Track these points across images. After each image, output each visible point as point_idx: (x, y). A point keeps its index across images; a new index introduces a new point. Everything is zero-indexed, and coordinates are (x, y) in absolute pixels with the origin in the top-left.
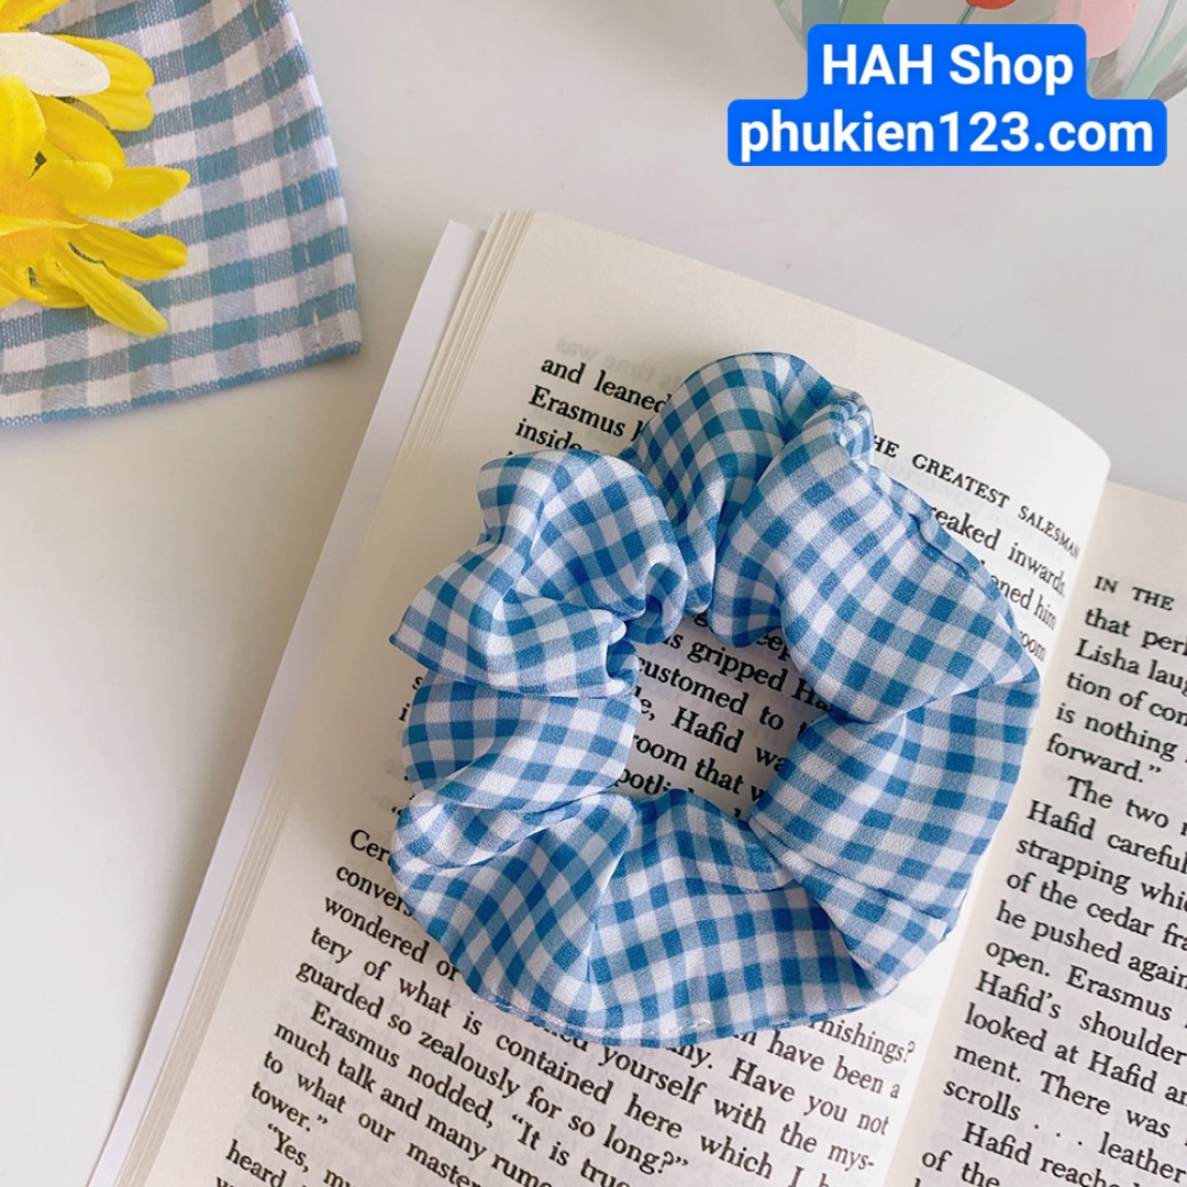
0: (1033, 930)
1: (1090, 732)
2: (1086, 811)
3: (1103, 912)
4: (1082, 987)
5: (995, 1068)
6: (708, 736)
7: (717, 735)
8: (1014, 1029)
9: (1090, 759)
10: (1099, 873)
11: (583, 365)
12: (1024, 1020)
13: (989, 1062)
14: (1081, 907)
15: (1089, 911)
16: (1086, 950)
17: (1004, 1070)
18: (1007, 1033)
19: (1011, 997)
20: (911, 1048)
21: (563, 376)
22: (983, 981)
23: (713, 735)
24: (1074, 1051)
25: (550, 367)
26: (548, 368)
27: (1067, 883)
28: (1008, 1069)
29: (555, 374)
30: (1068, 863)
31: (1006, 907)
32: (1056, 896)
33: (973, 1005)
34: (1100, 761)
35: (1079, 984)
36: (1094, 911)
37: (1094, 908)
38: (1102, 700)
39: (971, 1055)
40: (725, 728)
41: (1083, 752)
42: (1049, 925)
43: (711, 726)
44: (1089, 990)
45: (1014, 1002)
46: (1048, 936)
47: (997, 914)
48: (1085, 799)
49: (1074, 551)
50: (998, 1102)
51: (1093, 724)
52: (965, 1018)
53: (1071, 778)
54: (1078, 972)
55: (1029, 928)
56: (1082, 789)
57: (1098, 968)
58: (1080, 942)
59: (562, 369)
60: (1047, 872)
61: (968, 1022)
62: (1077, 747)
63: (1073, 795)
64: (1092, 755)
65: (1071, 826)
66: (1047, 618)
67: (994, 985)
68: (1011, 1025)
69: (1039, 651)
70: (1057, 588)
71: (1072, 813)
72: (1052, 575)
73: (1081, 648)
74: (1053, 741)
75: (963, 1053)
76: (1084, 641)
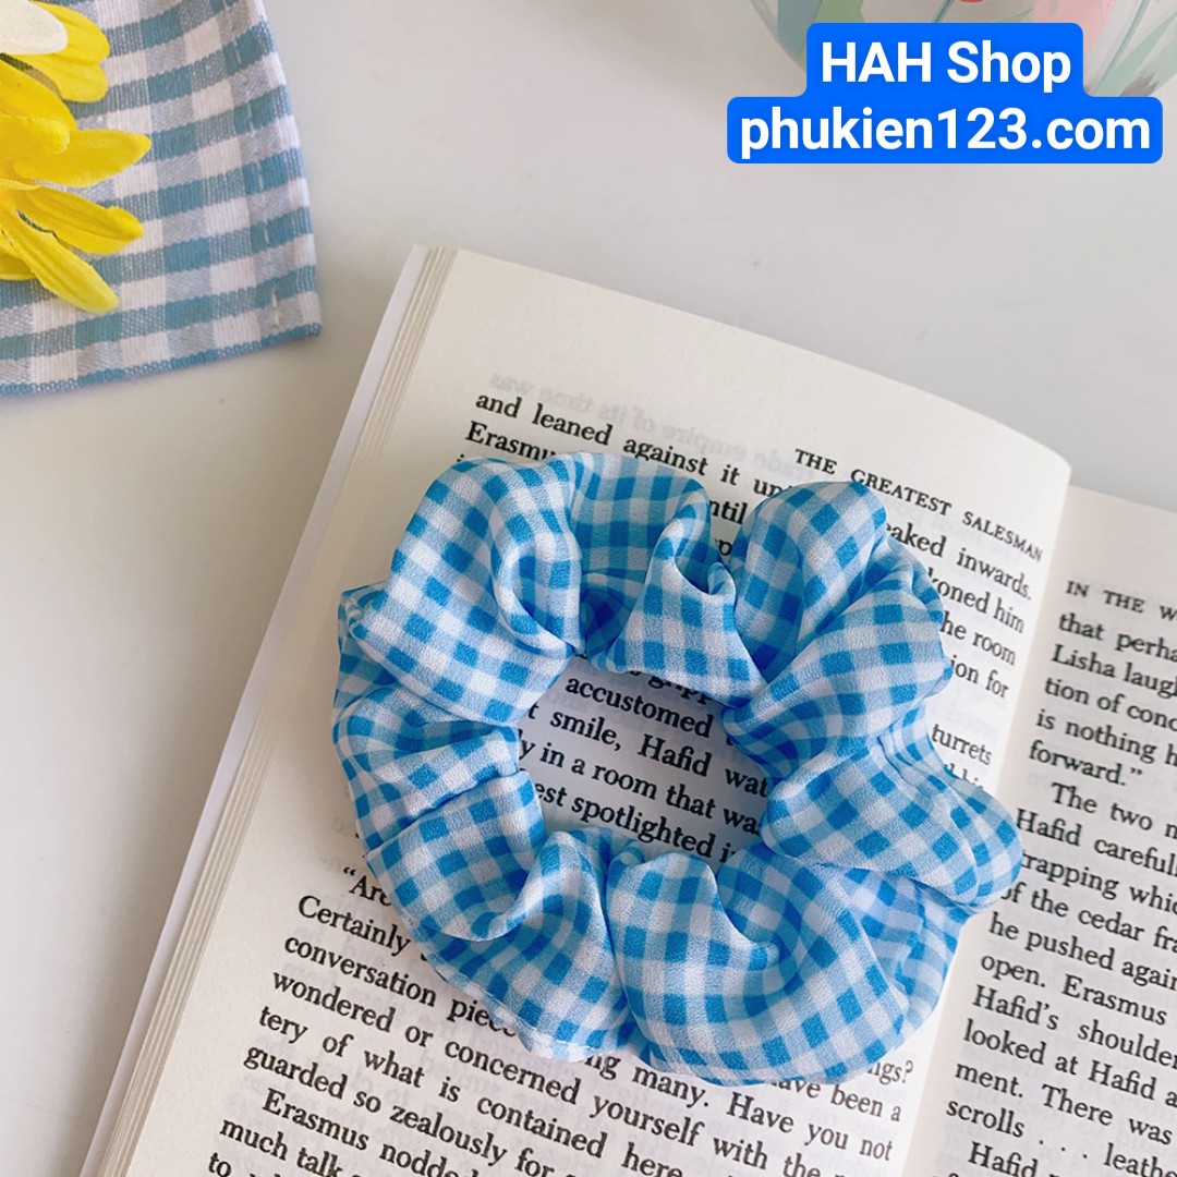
0: (1027, 940)
1: (1071, 737)
2: (1072, 817)
3: (1094, 919)
4: (1077, 996)
5: (997, 1084)
6: (676, 762)
7: (685, 760)
8: (1013, 1043)
9: (1073, 764)
10: (1088, 879)
11: (519, 400)
12: (1023, 1033)
13: (991, 1078)
14: (1073, 914)
15: (1080, 918)
16: (1080, 958)
17: (1005, 1086)
18: (1007, 1047)
19: (1009, 1011)
20: (909, 1067)
21: (499, 411)
22: (980, 995)
23: (680, 760)
24: (1074, 1062)
25: (485, 403)
26: (483, 403)
27: (1057, 891)
28: (1009, 1085)
30: (1057, 871)
31: (999, 919)
32: (1047, 904)
33: (971, 1021)
34: (1082, 767)
35: (1075, 993)
36: (1086, 918)
37: (1085, 915)
38: (1080, 705)
39: (972, 1073)
40: (692, 752)
41: (1065, 758)
42: (1042, 935)
43: (678, 752)
44: (1085, 999)
45: (1012, 1015)
46: (1042, 946)
47: (989, 927)
48: (1070, 805)
49: (1035, 554)
50: (1002, 1120)
51: (1074, 730)
52: (964, 1035)
53: (1055, 784)
54: (1073, 981)
55: (1023, 939)
56: (1066, 795)
57: (1092, 976)
58: (1073, 950)
59: (497, 405)
60: (1036, 881)
61: (967, 1039)
62: (1059, 753)
64: (1074, 760)
65: (1058, 833)
66: (1013, 622)
67: (991, 999)
68: (1010, 1039)
69: (1006, 655)
70: (1018, 591)
71: (1058, 820)
72: (1009, 577)
73: (1057, 653)
74: (1034, 748)
75: (964, 1071)
76: (1059, 647)
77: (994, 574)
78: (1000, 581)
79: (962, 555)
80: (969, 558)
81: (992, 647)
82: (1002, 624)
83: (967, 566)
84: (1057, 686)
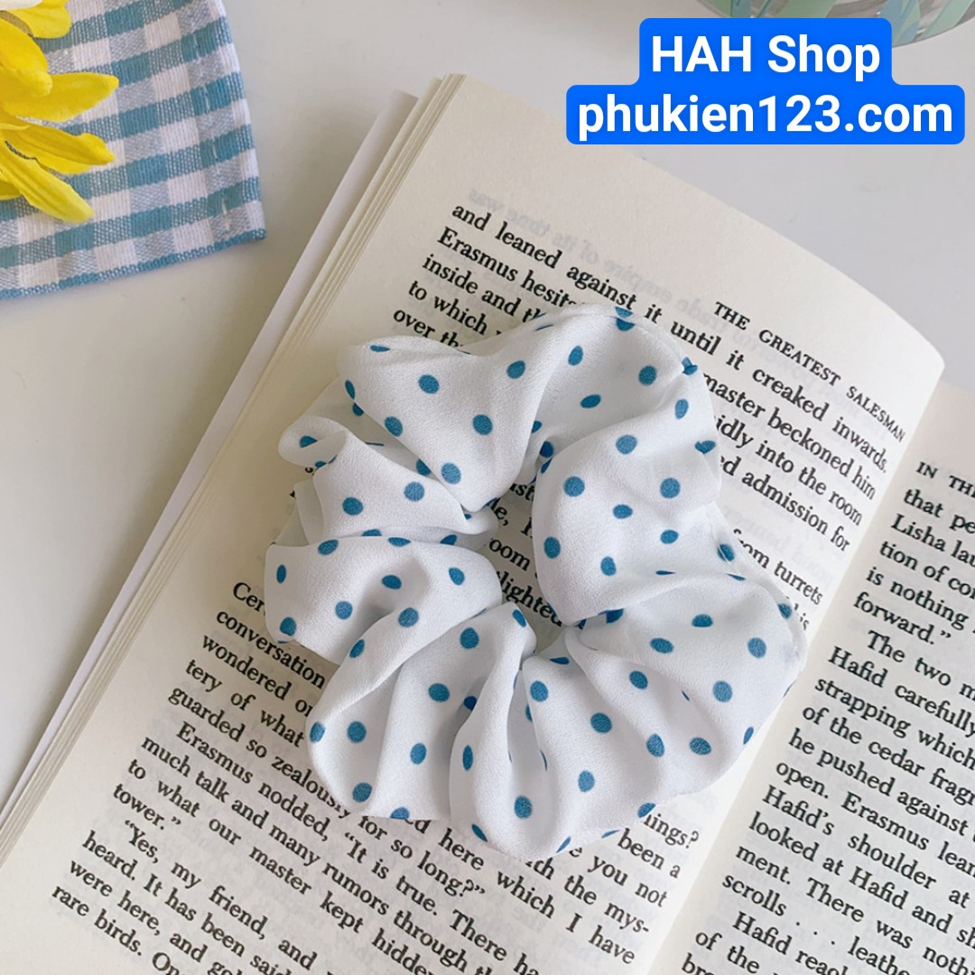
0: (820, 757)
1: (893, 594)
2: (880, 662)
3: (882, 751)
4: (855, 811)
5: (770, 869)
8: (791, 839)
9: (890, 618)
10: (883, 716)
11: (489, 215)
12: (801, 832)
13: (766, 864)
14: (865, 743)
15: (870, 747)
16: (863, 781)
17: (777, 872)
18: (784, 841)
19: (792, 812)
20: (695, 836)
21: (470, 222)
22: (770, 794)
24: (840, 864)
25: (461, 213)
26: (458, 213)
27: (855, 721)
28: (780, 872)
29: (464, 219)
30: (858, 705)
31: (799, 735)
32: (844, 731)
33: (758, 814)
34: (899, 622)
35: (853, 809)
36: (875, 748)
37: (876, 746)
38: (909, 569)
39: (750, 856)
41: (886, 612)
42: (834, 755)
44: (861, 815)
45: (794, 816)
46: (832, 765)
47: (790, 739)
48: (882, 652)
49: (898, 433)
50: (768, 899)
51: (897, 588)
52: (750, 824)
53: (872, 632)
55: (817, 755)
56: (880, 643)
57: (871, 798)
58: (858, 773)
59: (470, 216)
60: (838, 709)
61: (752, 828)
63: (871, 647)
64: (892, 615)
65: (866, 673)
66: (868, 489)
67: (779, 799)
68: (789, 835)
69: (854, 515)
70: (877, 463)
71: (868, 662)
72: (873, 450)
73: (897, 522)
74: (860, 598)
75: (744, 853)
76: (900, 517)
77: (862, 444)
78: (865, 452)
79: (839, 423)
80: (844, 427)
81: (844, 506)
82: (858, 489)
83: (840, 433)
84: (892, 550)
